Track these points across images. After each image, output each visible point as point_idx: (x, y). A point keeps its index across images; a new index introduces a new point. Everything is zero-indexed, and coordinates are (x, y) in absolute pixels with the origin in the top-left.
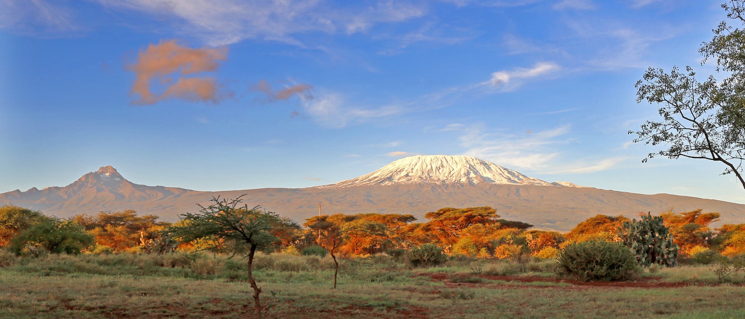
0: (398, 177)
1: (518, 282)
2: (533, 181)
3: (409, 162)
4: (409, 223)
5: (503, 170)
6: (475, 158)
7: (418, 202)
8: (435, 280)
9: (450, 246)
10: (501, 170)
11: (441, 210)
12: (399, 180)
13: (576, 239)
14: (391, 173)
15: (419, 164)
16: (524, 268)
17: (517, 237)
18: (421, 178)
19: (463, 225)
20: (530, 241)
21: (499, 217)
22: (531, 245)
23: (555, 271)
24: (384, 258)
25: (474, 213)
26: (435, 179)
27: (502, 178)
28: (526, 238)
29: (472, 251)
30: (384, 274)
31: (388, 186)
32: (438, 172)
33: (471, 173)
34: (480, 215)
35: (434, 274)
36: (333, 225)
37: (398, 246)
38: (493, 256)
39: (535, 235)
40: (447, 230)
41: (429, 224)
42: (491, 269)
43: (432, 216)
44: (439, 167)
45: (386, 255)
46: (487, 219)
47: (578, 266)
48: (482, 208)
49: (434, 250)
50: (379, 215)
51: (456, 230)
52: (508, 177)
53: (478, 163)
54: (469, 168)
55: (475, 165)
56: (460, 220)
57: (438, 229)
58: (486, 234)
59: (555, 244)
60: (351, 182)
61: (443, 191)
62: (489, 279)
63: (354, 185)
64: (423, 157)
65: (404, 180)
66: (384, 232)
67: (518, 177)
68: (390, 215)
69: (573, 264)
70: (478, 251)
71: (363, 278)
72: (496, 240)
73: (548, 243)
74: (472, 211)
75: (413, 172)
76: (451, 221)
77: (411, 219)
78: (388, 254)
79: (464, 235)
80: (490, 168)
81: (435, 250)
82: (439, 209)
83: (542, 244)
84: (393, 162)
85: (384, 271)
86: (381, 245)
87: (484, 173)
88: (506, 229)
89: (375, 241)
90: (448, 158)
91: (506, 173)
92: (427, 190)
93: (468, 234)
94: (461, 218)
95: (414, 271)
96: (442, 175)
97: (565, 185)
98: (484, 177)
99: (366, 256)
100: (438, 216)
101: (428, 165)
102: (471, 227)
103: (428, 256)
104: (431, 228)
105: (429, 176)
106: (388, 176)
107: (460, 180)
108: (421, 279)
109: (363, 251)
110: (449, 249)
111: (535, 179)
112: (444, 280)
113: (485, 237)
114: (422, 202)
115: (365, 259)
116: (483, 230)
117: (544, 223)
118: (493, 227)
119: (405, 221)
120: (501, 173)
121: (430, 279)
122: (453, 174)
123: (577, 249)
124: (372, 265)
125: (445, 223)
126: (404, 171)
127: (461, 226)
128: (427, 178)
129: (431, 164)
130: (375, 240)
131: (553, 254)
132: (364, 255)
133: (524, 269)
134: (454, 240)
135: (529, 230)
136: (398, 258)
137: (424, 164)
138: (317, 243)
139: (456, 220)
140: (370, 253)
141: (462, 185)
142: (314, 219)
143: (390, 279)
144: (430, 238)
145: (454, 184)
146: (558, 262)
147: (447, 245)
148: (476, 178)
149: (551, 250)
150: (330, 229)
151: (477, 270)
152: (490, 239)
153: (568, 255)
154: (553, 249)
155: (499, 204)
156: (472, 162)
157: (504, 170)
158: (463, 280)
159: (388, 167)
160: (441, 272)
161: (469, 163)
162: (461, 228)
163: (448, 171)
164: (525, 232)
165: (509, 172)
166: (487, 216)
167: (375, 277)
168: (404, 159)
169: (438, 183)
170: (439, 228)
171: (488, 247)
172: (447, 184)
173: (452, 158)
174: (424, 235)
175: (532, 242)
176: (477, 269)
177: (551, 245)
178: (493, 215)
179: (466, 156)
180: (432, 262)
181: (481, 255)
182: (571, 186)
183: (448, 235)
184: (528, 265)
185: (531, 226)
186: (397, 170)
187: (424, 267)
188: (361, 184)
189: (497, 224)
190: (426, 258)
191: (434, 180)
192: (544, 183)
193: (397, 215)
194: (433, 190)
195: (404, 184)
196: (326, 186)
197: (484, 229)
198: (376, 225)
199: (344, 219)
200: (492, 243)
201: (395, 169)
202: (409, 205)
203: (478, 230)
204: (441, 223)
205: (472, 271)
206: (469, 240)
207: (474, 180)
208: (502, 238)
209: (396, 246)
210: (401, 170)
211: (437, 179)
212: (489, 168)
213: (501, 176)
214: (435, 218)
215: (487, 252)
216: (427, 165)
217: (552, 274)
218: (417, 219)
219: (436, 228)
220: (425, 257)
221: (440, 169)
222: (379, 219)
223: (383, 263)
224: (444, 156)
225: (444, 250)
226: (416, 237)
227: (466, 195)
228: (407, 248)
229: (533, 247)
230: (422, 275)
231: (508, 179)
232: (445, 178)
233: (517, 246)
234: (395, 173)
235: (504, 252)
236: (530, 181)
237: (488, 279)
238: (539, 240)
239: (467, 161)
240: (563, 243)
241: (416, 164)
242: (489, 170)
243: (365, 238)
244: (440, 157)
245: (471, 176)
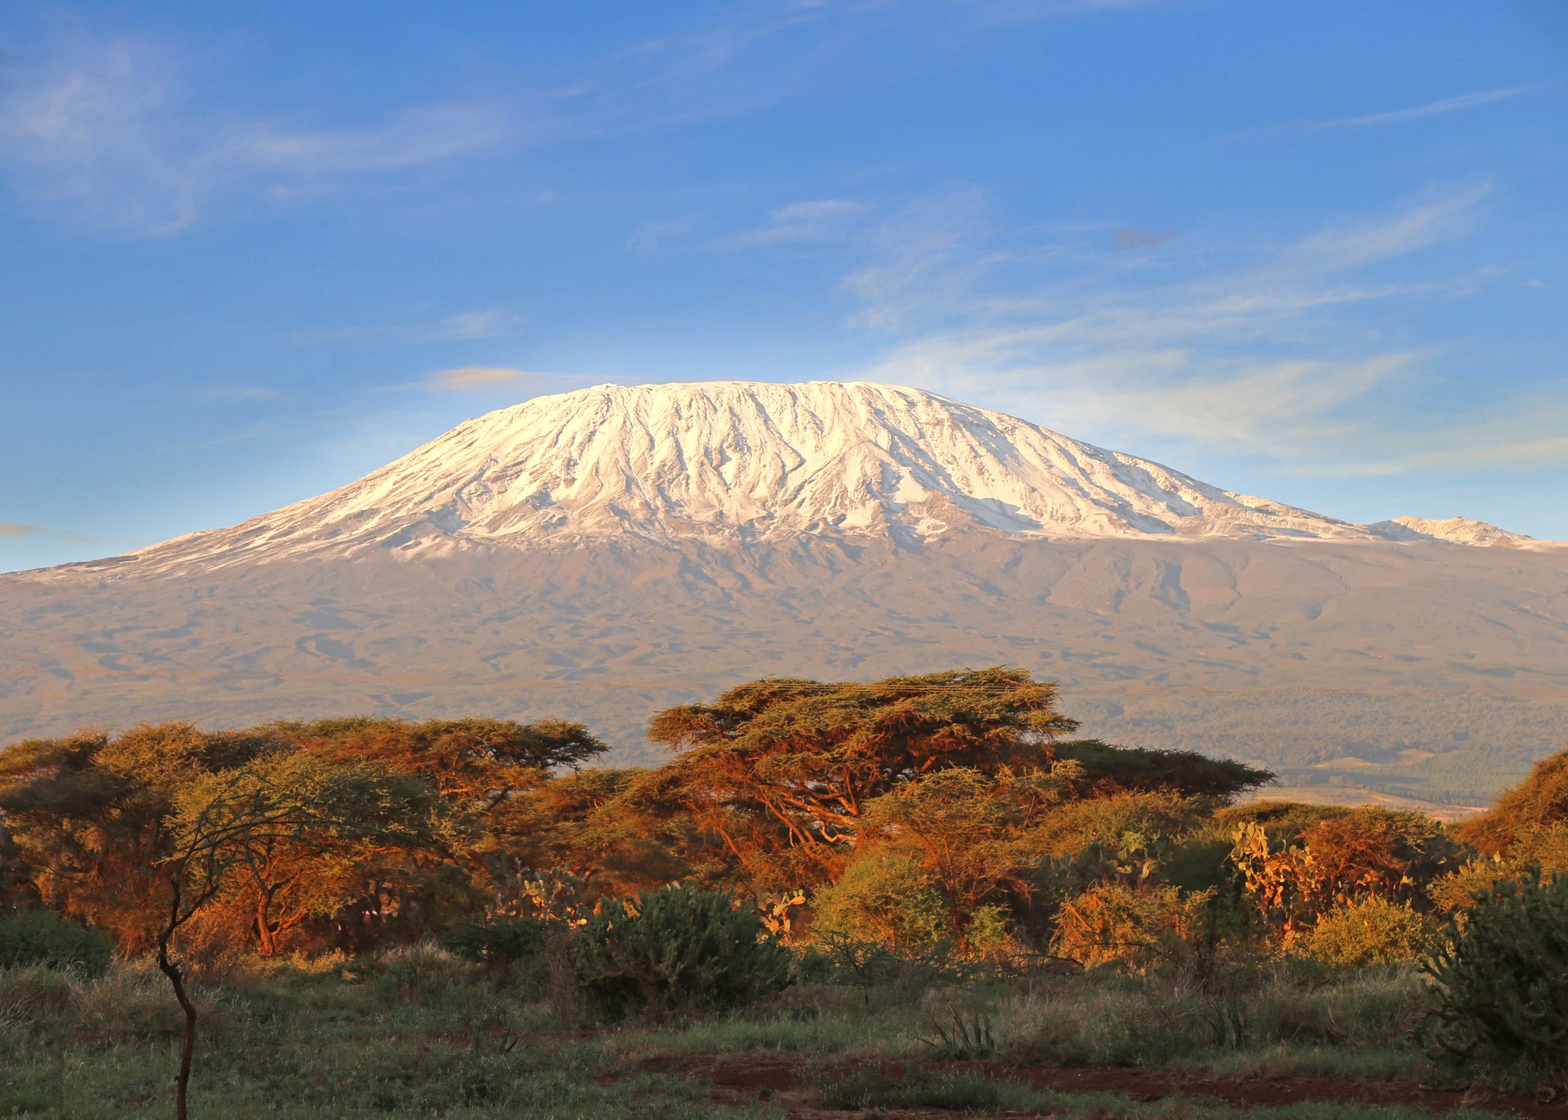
0: (490, 509)
1: (1207, 1105)
2: (1257, 519)
3: (546, 426)
4: (562, 772)
5: (1082, 460)
6: (923, 393)
7: (607, 648)
8: (733, 1093)
9: (799, 899)
10: (1073, 461)
11: (739, 694)
12: (493, 525)
13: (1530, 850)
14: (447, 486)
15: (608, 433)
16: (1236, 1021)
17: (1179, 840)
18: (623, 514)
19: (865, 774)
20: (1258, 865)
21: (1071, 725)
22: (1262, 889)
23: (1418, 1039)
24: (433, 974)
25: (930, 708)
26: (697, 518)
27: (1081, 503)
28: (1231, 846)
29: (920, 923)
30: (447, 1066)
31: (434, 564)
32: (714, 480)
33: (899, 478)
34: (960, 717)
35: (719, 1058)
36: (130, 792)
37: (504, 901)
38: (1044, 953)
39: (1286, 831)
40: (777, 807)
41: (676, 772)
42: (1046, 1030)
43: (691, 728)
44: (721, 451)
45: (444, 955)
46: (1002, 741)
47: (1559, 1012)
48: (972, 680)
49: (714, 924)
50: (391, 729)
51: (826, 803)
52: (1115, 497)
53: (939, 423)
54: (893, 451)
55: (922, 436)
56: (852, 745)
57: (725, 804)
58: (1001, 830)
59: (1405, 880)
60: (221, 541)
61: (747, 584)
62: (1039, 1085)
63: (245, 559)
64: (630, 396)
65: (522, 525)
66: (424, 825)
67: (1170, 494)
68: (455, 726)
69: (1525, 999)
70: (960, 924)
71: (332, 1092)
72: (1056, 861)
73: (1361, 877)
74: (919, 694)
75: (574, 480)
76: (799, 756)
77: (572, 750)
78: (451, 947)
79: (873, 833)
80: (1011, 449)
81: (723, 921)
82: (730, 685)
83: (1324, 884)
84: (459, 428)
85: (443, 1049)
86: (406, 898)
87: (976, 480)
88: (1115, 797)
89: (372, 875)
90: (771, 395)
91: (1101, 474)
92: (656, 583)
93: (894, 829)
94: (855, 737)
95: (608, 1043)
96: (737, 491)
97: (1451, 538)
98: (975, 501)
99: (326, 962)
100: (721, 727)
101: (660, 436)
102: (913, 789)
103: (680, 956)
104: (685, 796)
105: (666, 500)
106: (433, 505)
107: (842, 518)
108: (651, 1090)
109: (304, 936)
110: (792, 912)
111: (1274, 507)
112: (787, 1095)
113: (997, 844)
114: (627, 649)
115: (319, 979)
116: (982, 806)
117: (1332, 756)
118: (1039, 785)
119: (537, 758)
120: (1075, 475)
121: (708, 1090)
122: (802, 486)
123: (1547, 911)
124: (362, 1012)
125: (763, 764)
126: (525, 477)
127: (852, 781)
128: (654, 512)
129: (672, 433)
130: (375, 868)
131: (1394, 943)
132: (311, 957)
133: (1239, 1030)
134: (816, 864)
135: (1245, 799)
136: (507, 971)
137: (638, 432)
138: (39, 896)
139: (827, 747)
140: (342, 942)
141: (853, 549)
142: (18, 760)
143: (482, 1092)
144: (681, 851)
145: (805, 546)
146: (1434, 990)
147: (781, 892)
148: (930, 506)
149: (1383, 917)
150: (116, 813)
151: (966, 1037)
152: (1021, 853)
153: (1497, 949)
154: (1394, 910)
155: (1065, 655)
156: (903, 417)
157: (1091, 456)
158: (893, 1094)
159: (431, 456)
160: (761, 1050)
161: (892, 422)
162: (857, 797)
163: (770, 474)
164: (1220, 813)
165: (1119, 472)
166: (1003, 721)
167: (399, 1082)
168: (523, 405)
169: (715, 540)
170: (730, 795)
171: (1014, 899)
172: (769, 542)
173: (794, 397)
174: (644, 835)
175: (1268, 870)
176: (963, 1029)
177: (1378, 889)
178: (1035, 715)
179: (874, 386)
180: (708, 989)
181: (976, 950)
182: (1488, 543)
183: (783, 832)
184: (1254, 1005)
185: (1257, 778)
186: (482, 472)
187: (661, 1020)
188: (283, 555)
189: (1060, 771)
190: (674, 966)
191: (692, 526)
192: (1325, 530)
193: (491, 724)
194: (689, 578)
195: (523, 547)
196: (82, 568)
197: (988, 798)
198: (381, 784)
199: (193, 753)
200: (1037, 877)
201: (473, 466)
202: (552, 669)
203: (956, 805)
204: (739, 765)
205: (938, 1040)
206: (906, 859)
207: (917, 520)
208: (1095, 850)
209: (491, 900)
210: (505, 469)
211: (708, 516)
212: (1004, 453)
213: (1071, 492)
214: (708, 737)
215: (1008, 929)
216: (652, 441)
217: (1401, 1059)
218: (603, 748)
219: (713, 794)
220: (668, 960)
221: (724, 460)
222: (392, 749)
223: (425, 1004)
224: (745, 385)
225: (763, 919)
226: (599, 850)
227: (875, 605)
228: (554, 909)
229: (1271, 902)
230: (654, 1064)
231: (1112, 509)
232: (754, 513)
233: (1182, 897)
234: (472, 487)
235: (1104, 931)
236: (1243, 518)
237: (1035, 1089)
238: (1308, 859)
239: (878, 413)
240: (1450, 875)
241: (593, 434)
242: (1001, 461)
243: (317, 860)
244: (726, 390)
245: (899, 498)
